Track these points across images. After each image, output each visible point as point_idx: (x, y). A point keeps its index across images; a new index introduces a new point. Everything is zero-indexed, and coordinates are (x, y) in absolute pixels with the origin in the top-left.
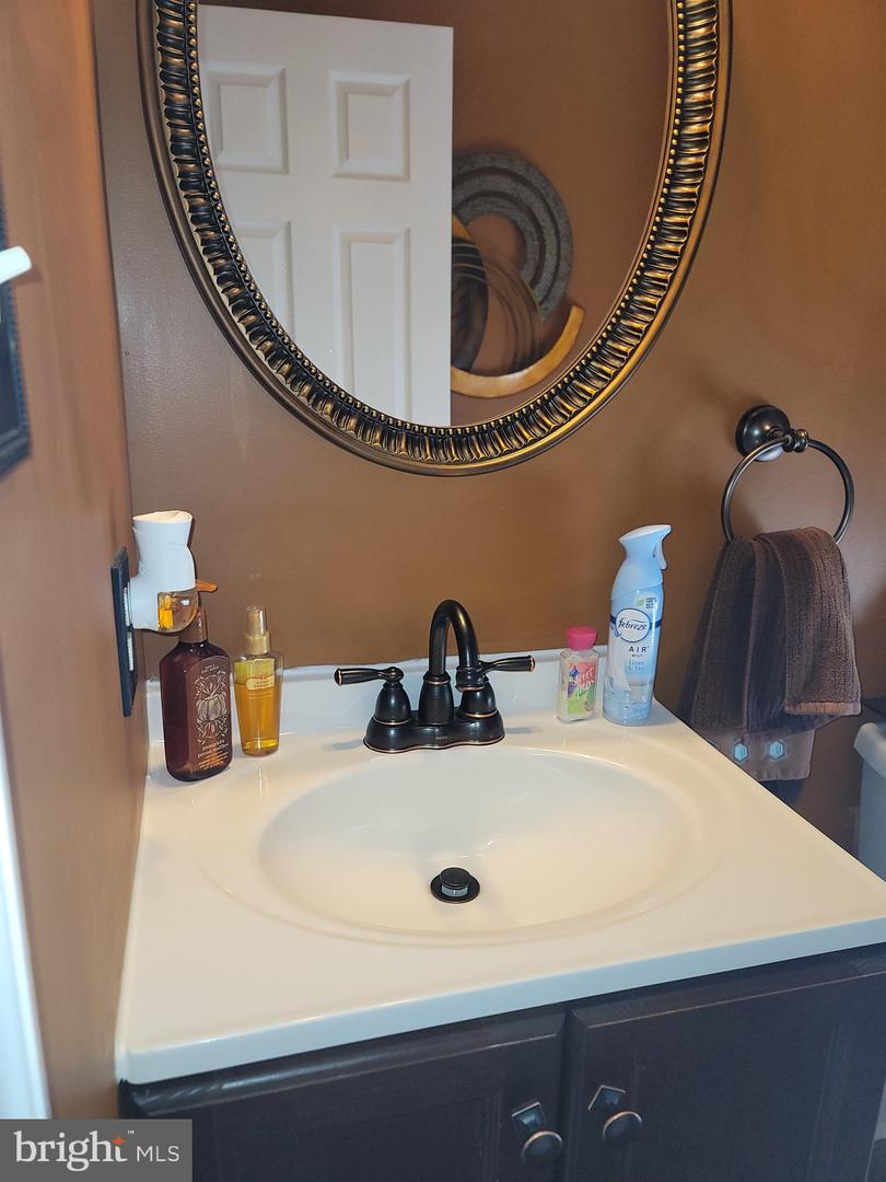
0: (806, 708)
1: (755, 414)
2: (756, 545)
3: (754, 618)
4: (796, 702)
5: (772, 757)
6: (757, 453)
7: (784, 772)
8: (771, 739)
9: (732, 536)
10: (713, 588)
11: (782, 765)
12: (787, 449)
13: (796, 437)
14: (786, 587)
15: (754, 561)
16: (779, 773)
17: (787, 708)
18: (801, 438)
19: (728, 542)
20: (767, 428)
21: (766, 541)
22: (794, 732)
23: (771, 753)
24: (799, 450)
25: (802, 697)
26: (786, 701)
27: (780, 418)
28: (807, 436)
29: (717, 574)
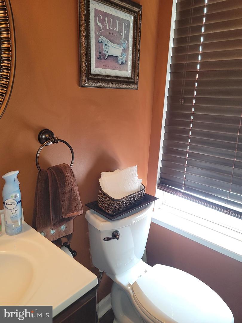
0: (69, 215)
1: (43, 132)
2: (48, 171)
3: (50, 193)
4: (66, 214)
5: (62, 230)
6: (45, 144)
7: (66, 234)
8: (61, 226)
9: (41, 170)
10: (37, 186)
11: (65, 231)
12: (53, 143)
13: (55, 139)
14: (58, 183)
15: (48, 176)
16: (65, 234)
17: (63, 217)
18: (56, 139)
19: (40, 172)
20: (47, 136)
21: (51, 169)
22: (67, 222)
23: (62, 229)
24: (57, 143)
25: (67, 213)
26: (63, 215)
27: (51, 133)
28: (58, 139)
29: (38, 182)
